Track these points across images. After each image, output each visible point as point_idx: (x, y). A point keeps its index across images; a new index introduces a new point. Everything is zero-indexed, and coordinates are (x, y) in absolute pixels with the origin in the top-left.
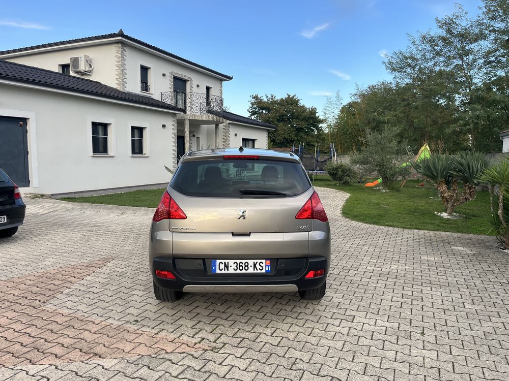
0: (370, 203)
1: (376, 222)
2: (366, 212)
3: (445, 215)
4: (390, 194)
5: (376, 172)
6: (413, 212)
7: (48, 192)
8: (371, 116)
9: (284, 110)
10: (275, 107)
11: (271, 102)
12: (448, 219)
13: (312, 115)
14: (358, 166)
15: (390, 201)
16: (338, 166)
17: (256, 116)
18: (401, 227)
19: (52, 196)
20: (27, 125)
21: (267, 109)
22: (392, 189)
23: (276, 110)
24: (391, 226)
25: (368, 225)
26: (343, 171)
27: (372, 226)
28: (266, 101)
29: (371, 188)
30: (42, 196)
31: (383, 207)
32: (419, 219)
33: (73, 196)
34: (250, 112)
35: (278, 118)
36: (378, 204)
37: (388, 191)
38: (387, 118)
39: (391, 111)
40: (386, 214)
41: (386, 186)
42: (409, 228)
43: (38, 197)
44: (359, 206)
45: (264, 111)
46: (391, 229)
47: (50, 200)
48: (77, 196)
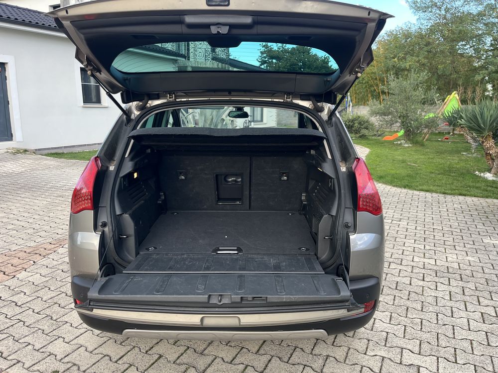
0: (394, 160)
1: (407, 186)
2: (393, 172)
3: (489, 176)
4: (414, 149)
5: (398, 124)
6: (448, 171)
7: (32, 147)
8: (390, 63)
9: (295, 59)
10: (286, 56)
11: (282, 51)
12: (493, 181)
13: (325, 65)
14: (378, 117)
15: (417, 157)
16: (355, 117)
17: (265, 65)
18: (440, 193)
19: (36, 152)
20: (5, 71)
21: (277, 58)
22: (416, 143)
23: (287, 59)
24: (427, 191)
25: (399, 190)
26: (360, 123)
27: (404, 191)
28: (277, 49)
29: (391, 143)
30: (26, 151)
31: (410, 165)
32: (458, 180)
33: (62, 152)
34: (259, 62)
35: (289, 67)
36: (404, 161)
37: (410, 145)
38: (408, 64)
39: (413, 56)
40: (417, 174)
41: (409, 140)
42: (451, 194)
43: (20, 153)
44: (382, 163)
45: (274, 61)
46: (428, 195)
47: (34, 156)
48: (65, 151)
